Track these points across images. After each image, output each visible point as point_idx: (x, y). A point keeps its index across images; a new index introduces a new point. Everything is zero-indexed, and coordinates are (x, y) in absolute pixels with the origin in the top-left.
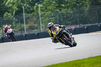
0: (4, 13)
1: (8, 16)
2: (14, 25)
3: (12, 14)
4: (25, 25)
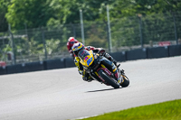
2: (64, 40)
4: (83, 41)
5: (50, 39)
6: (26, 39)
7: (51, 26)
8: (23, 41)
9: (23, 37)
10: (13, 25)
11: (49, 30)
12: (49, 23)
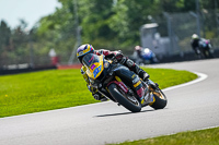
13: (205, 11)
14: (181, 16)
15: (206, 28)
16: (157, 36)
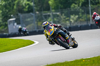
0: (71, 4)
1: (75, 7)
2: (81, 16)
3: (79, 6)
4: (90, 16)
5: (72, 15)
6: (60, 15)
7: (73, 8)
8: (58, 16)
9: (58, 13)
10: (53, 7)
11: (72, 10)
12: (72, 6)
13: (37, 12)
14: (26, 15)
15: (38, 20)
16: (15, 24)
